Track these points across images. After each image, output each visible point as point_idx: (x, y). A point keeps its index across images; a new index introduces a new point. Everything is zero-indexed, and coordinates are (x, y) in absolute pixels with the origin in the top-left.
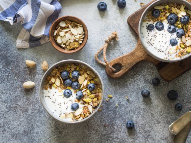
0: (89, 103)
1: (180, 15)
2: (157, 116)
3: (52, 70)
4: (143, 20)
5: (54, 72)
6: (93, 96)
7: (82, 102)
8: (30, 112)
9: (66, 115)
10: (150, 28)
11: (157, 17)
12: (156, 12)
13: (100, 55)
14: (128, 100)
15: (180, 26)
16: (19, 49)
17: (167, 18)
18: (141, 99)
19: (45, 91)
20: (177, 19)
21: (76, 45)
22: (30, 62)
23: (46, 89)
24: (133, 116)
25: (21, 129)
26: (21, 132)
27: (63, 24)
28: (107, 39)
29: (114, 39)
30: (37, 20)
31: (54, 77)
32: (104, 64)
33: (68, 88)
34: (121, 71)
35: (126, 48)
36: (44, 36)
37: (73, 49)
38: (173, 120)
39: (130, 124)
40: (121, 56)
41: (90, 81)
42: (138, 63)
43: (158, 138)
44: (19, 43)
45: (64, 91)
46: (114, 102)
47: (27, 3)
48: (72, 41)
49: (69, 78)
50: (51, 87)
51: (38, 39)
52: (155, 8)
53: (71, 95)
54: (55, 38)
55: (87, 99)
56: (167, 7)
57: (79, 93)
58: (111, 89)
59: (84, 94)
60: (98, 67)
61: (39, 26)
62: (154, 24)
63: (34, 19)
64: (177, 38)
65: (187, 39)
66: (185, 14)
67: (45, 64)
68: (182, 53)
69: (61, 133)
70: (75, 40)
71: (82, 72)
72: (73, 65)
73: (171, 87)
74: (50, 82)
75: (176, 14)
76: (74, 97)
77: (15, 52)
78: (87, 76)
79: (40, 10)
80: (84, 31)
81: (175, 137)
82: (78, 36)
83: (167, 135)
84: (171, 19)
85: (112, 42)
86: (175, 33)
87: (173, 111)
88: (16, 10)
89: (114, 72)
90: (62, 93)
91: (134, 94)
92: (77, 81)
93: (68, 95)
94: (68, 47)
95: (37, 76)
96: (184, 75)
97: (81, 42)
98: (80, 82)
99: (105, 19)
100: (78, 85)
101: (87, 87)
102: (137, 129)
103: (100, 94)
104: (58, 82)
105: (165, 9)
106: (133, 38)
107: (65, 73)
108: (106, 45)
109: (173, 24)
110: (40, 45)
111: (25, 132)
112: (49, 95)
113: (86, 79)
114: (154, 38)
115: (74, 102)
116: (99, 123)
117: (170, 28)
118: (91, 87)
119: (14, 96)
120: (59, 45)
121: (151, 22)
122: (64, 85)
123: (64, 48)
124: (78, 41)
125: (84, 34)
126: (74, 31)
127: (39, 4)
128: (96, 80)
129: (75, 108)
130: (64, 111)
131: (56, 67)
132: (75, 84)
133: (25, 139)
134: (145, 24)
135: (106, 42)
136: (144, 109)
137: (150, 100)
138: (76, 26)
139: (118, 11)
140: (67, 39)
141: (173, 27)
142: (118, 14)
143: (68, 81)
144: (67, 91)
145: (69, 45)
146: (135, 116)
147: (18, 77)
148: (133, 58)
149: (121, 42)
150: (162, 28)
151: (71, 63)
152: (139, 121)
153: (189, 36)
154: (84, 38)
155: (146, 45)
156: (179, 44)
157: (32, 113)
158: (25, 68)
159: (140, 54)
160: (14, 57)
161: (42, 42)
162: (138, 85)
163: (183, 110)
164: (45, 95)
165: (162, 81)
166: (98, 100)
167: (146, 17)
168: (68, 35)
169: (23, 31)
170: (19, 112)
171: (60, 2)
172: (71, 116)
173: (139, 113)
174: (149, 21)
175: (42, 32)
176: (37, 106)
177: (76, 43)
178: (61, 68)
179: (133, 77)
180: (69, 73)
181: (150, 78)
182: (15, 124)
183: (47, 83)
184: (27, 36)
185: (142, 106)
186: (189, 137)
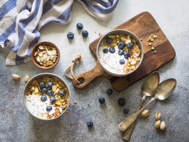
0: (59, 106)
1: (127, 43)
2: (110, 117)
3: (32, 81)
4: (100, 46)
5: (34, 82)
6: (63, 100)
7: (54, 105)
8: (15, 113)
9: (42, 115)
10: (105, 51)
11: (110, 43)
12: (110, 40)
13: (68, 71)
14: (89, 105)
15: (127, 50)
16: (8, 66)
17: (118, 44)
18: (99, 104)
19: (27, 96)
20: (125, 45)
21: (51, 63)
22: (16, 76)
23: (28, 95)
24: (92, 117)
25: (8, 126)
26: (8, 129)
27: (41, 48)
28: (74, 59)
29: (79, 59)
30: (22, 44)
31: (34, 86)
32: (72, 78)
33: (44, 94)
34: (84, 83)
35: (88, 67)
36: (27, 56)
37: (49, 66)
38: (122, 121)
39: (90, 123)
40: (84, 72)
41: (61, 89)
42: (96, 78)
43: (110, 134)
44: (8, 61)
45: (41, 96)
46: (78, 106)
47: (15, 32)
48: (48, 60)
49: (45, 87)
50: (31, 94)
51: (23, 58)
52: (109, 37)
53: (46, 99)
54: (35, 58)
55: (58, 103)
56: (118, 36)
57: (52, 98)
58: (77, 97)
59: (56, 99)
60: (67, 81)
61: (24, 49)
62: (108, 49)
63: (19, 44)
64: (125, 59)
65: (132, 60)
66: (130, 41)
67: (27, 78)
68: (128, 70)
69: (38, 129)
70: (50, 60)
71: (55, 83)
72: (48, 77)
73: (121, 96)
74: (31, 90)
75: (124, 42)
76: (48, 101)
77: (5, 68)
78: (58, 85)
79: (25, 37)
80: (57, 53)
81: (123, 133)
82: (52, 57)
83: (117, 131)
84: (120, 45)
85: (78, 62)
86: (123, 56)
87: (122, 113)
88: (7, 37)
89: (78, 84)
90: (40, 99)
91: (94, 101)
92: (51, 89)
93: (44, 100)
94: (45, 64)
95: (21, 87)
96: (130, 87)
97: (54, 61)
98: (53, 90)
99: (73, 45)
100: (51, 92)
101: (58, 94)
102: (95, 127)
103: (68, 99)
104: (37, 90)
105: (116, 38)
106: (93, 59)
107: (42, 83)
108: (73, 64)
109: (122, 49)
110: (24, 63)
111: (10, 128)
112: (30, 99)
113: (58, 88)
114: (108, 59)
115: (48, 105)
116: (67, 122)
117: (119, 51)
118: (61, 94)
119: (3, 101)
120: (38, 63)
121: (106, 47)
122: (41, 92)
123: (42, 65)
124: (52, 60)
125: (57, 55)
126: (49, 52)
127: (24, 33)
128: (65, 89)
129: (49, 110)
130: (41, 111)
131: (36, 79)
132: (50, 91)
133: (11, 134)
134: (102, 48)
135: (73, 61)
136: (101, 112)
137: (105, 105)
138: (51, 49)
139: (82, 39)
140: (44, 58)
141: (121, 51)
142: (83, 42)
143: (44, 89)
144: (43, 97)
145: (46, 63)
146: (94, 117)
147: (6, 87)
148: (93, 74)
149: (84, 62)
150: (114, 52)
151: (46, 76)
152: (96, 121)
153: (133, 58)
154: (56, 58)
155: (102, 64)
156: (126, 63)
157: (16, 114)
158: (12, 80)
159: (98, 71)
160: (4, 72)
161: (25, 61)
162: (97, 94)
163: (129, 112)
164: (27, 99)
165: (114, 91)
166: (66, 103)
167: (102, 44)
168: (45, 56)
169: (11, 53)
170: (7, 113)
171: (40, 31)
172: (46, 115)
173: (97, 114)
174: (105, 46)
175: (26, 53)
176: (20, 109)
177: (51, 62)
178: (39, 79)
179: (93, 88)
180: (45, 83)
181: (105, 89)
182: (4, 122)
183: (29, 91)
184: (14, 56)
185: (99, 110)
186: (134, 133)
